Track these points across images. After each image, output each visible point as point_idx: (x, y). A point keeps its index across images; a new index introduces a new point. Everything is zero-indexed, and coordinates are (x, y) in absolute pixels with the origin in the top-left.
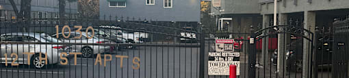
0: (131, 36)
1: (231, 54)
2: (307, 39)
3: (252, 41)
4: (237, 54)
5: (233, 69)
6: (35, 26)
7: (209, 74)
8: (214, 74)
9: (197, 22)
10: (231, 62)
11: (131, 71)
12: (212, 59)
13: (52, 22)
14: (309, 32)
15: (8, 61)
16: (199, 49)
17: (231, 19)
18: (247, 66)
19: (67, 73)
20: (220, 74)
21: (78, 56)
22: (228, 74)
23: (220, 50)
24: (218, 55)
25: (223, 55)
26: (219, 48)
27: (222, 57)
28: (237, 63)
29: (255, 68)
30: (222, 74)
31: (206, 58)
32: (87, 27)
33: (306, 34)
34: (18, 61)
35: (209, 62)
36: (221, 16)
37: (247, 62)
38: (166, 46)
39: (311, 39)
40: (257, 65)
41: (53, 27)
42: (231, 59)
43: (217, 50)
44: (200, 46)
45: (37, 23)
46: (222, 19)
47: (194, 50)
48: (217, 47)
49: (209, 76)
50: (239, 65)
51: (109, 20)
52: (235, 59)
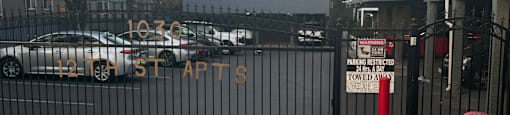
0: (225, 36)
1: (381, 62)
2: (499, 38)
3: (413, 41)
4: (391, 62)
5: (385, 83)
6: (99, 21)
7: (348, 90)
8: (355, 91)
9: (323, 15)
10: (381, 72)
11: (233, 87)
12: (353, 68)
13: (123, 16)
14: (501, 28)
15: (64, 71)
16: (333, 54)
17: (376, 9)
18: (405, 79)
19: (145, 88)
20: (364, 91)
21: (160, 64)
22: (377, 92)
23: (365, 56)
24: (362, 62)
25: (369, 62)
26: (363, 52)
27: (367, 66)
28: (391, 75)
29: (417, 82)
30: (367, 92)
31: (343, 68)
32: (171, 23)
33: (497, 31)
34: (77, 72)
35: (348, 73)
36: (363, 5)
37: (405, 74)
38: (284, 50)
39: (504, 37)
40: (420, 79)
41: (124, 21)
42: (380, 69)
43: (360, 55)
44: (334, 51)
45: (94, 16)
46: (363, 10)
47: (326, 55)
48: (360, 51)
49: (347, 94)
50: (393, 79)
51: (194, 11)
52: (388, 68)
